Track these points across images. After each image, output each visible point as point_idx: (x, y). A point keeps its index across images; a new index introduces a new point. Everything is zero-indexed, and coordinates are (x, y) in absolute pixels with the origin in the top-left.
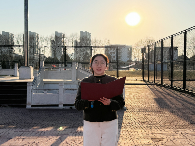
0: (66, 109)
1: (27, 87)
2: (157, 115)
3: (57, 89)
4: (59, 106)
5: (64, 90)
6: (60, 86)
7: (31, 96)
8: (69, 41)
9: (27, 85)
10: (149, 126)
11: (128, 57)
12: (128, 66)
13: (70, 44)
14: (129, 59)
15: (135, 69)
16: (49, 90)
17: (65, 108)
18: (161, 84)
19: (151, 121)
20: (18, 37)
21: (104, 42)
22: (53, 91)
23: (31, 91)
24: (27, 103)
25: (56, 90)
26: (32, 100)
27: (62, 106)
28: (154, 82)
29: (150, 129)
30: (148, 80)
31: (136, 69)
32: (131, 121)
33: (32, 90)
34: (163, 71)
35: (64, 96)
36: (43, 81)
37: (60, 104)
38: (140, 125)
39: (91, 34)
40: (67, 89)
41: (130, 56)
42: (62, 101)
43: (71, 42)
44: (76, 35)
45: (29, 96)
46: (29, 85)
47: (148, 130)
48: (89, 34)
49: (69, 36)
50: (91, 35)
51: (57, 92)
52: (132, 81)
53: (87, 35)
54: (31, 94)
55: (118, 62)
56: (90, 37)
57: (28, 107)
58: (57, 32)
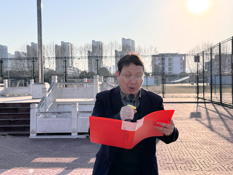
0: (81, 139)
1: (31, 110)
2: (205, 147)
3: (69, 112)
4: (72, 134)
5: (78, 113)
6: (73, 107)
7: (35, 121)
8: (107, 50)
9: (30, 106)
10: (189, 165)
11: (181, 68)
12: (181, 79)
13: (108, 54)
14: (182, 71)
15: (190, 83)
16: (59, 113)
17: (80, 137)
18: (220, 102)
19: (194, 157)
20: (48, 48)
21: (150, 51)
22: (64, 114)
23: (35, 116)
24: (31, 130)
25: (68, 114)
26: (38, 126)
27: (76, 134)
28: (211, 99)
29: (189, 171)
30: (204, 97)
31: (192, 83)
32: (164, 157)
33: (37, 114)
34: (223, 85)
35: (78, 121)
36: (55, 101)
37: (73, 132)
38: (175, 164)
39: (134, 41)
40: (82, 112)
41: (184, 67)
42: (76, 128)
43: (109, 52)
44: (116, 43)
45: (33, 122)
46: (32, 107)
47: (185, 172)
48: (133, 42)
49: (107, 45)
50: (134, 43)
51: (69, 116)
52: (182, 99)
53: (130, 42)
54: (35, 119)
55: (163, 74)
56: (133, 44)
57: (33, 136)
58: (94, 41)
